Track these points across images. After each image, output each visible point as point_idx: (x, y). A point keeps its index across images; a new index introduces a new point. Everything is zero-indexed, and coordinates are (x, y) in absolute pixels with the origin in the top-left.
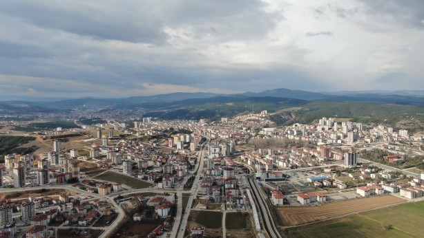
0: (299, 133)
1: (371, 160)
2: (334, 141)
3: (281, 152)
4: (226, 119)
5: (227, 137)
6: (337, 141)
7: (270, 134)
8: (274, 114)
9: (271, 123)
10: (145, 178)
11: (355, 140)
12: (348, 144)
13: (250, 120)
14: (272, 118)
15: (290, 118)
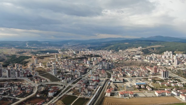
0: (151, 59)
1: (179, 75)
2: (167, 64)
3: (134, 68)
4: (121, 51)
5: (116, 59)
6: (168, 64)
7: (137, 58)
8: (145, 48)
9: (142, 53)
10: (60, 77)
11: (178, 64)
12: (174, 65)
13: (132, 51)
14: (143, 51)
15: (153, 50)
